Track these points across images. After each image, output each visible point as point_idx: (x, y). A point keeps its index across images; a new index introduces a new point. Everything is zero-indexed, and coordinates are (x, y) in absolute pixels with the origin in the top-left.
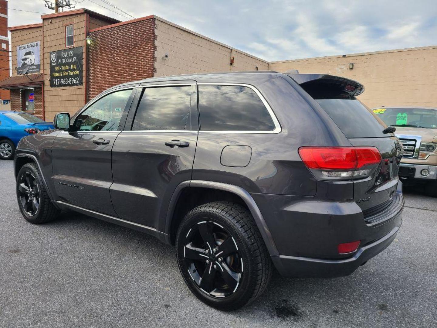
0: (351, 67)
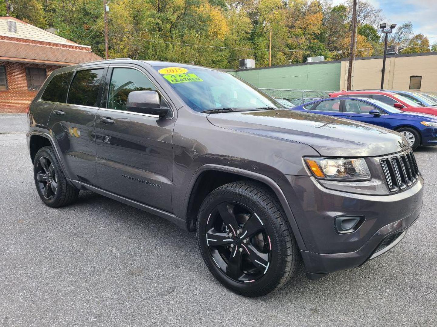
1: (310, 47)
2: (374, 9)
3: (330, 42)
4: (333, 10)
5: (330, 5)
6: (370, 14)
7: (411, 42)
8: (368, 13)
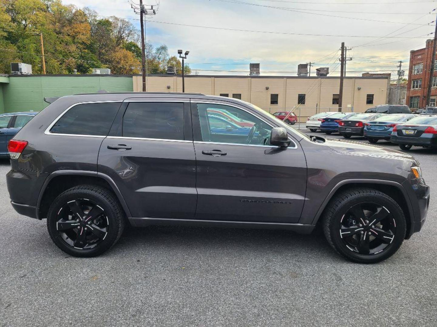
1: (81, 56)
2: (135, 29)
3: (100, 54)
4: (99, 23)
5: (95, 16)
6: (132, 32)
7: (168, 63)
8: (131, 31)
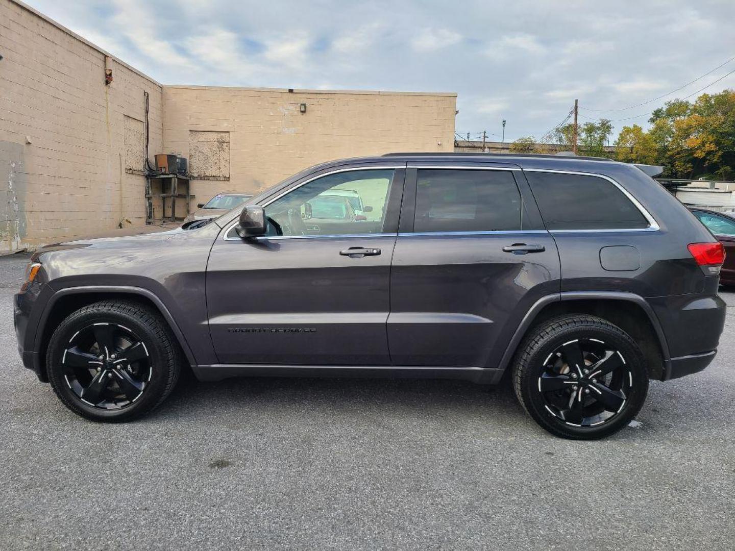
0: (303, 109)
